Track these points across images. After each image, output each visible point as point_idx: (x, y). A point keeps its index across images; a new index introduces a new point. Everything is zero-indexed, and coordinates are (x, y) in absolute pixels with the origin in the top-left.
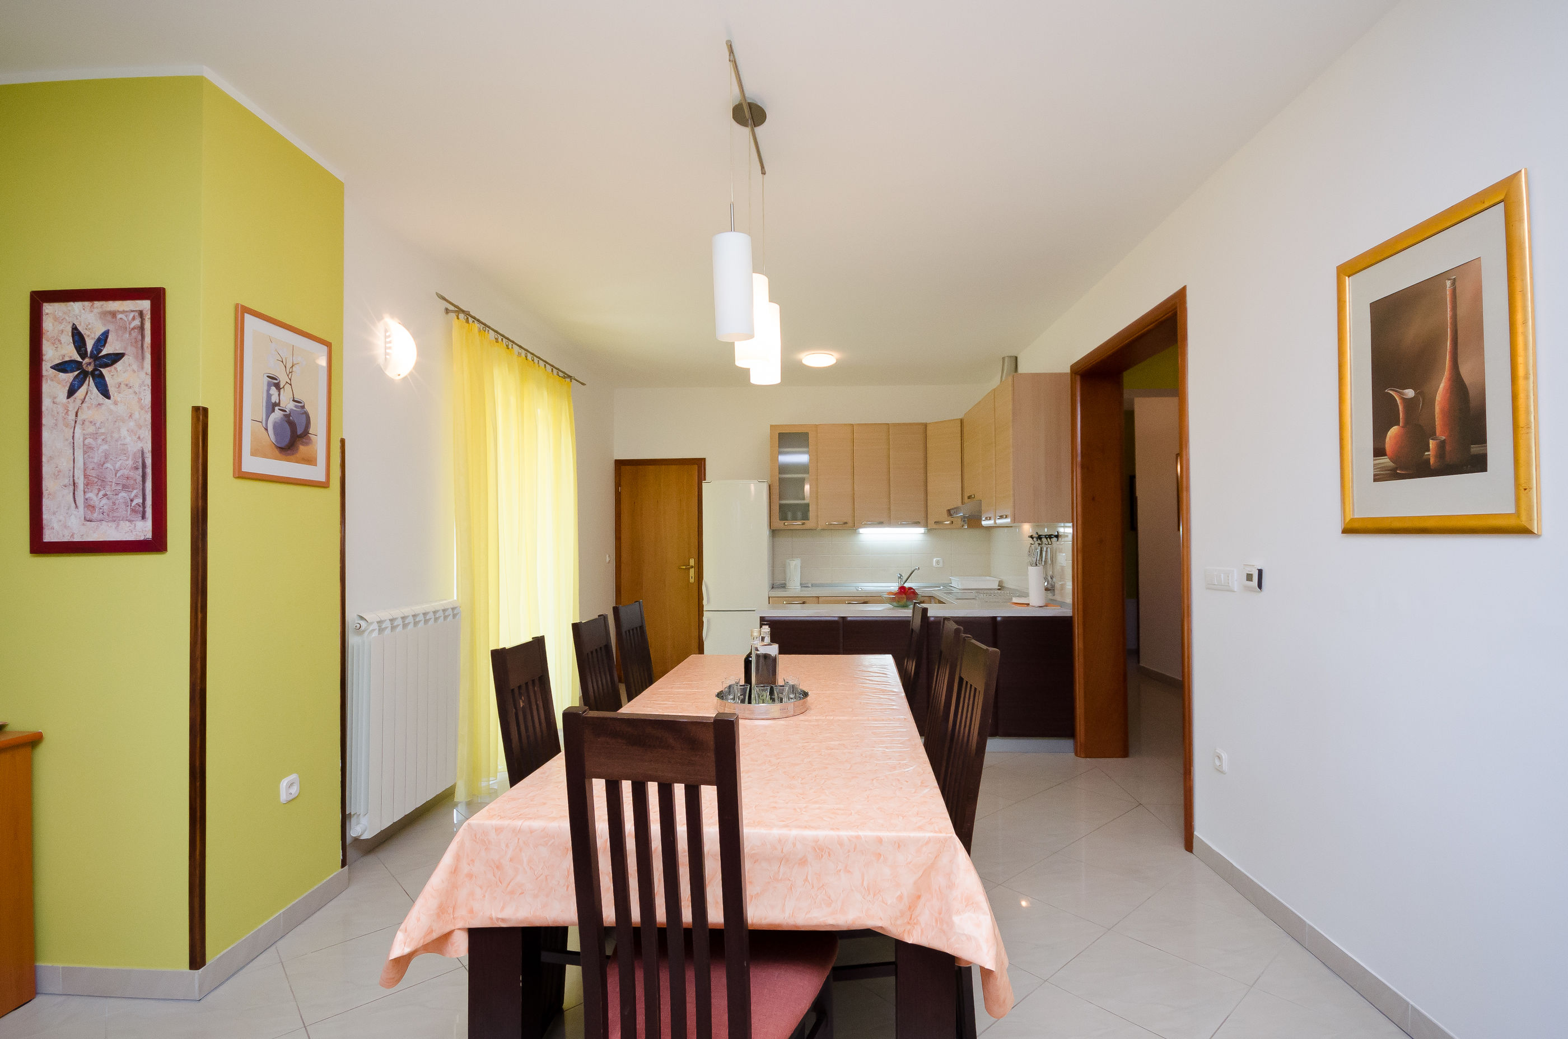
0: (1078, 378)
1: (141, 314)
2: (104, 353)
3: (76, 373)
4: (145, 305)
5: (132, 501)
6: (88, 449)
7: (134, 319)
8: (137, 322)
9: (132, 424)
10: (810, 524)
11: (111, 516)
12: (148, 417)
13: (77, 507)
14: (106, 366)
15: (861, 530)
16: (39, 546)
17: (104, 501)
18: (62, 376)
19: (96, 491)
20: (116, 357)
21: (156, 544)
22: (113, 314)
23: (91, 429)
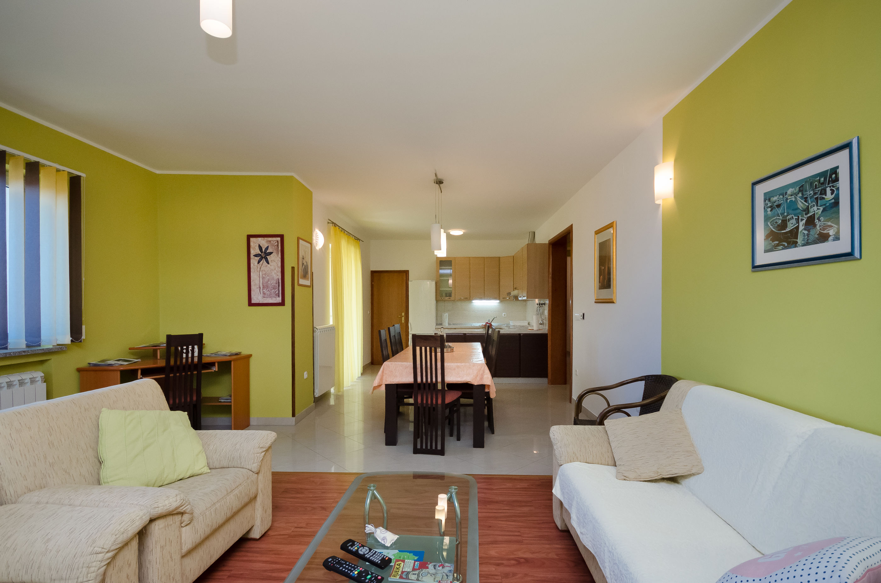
1: (278, 241)
2: (267, 252)
3: (260, 257)
4: (279, 239)
5: (276, 292)
6: (263, 278)
7: (276, 243)
8: (276, 244)
9: (275, 271)
10: (452, 298)
11: (270, 296)
12: (280, 270)
13: (261, 294)
14: (268, 255)
15: (474, 301)
16: (251, 304)
17: (268, 292)
18: (256, 258)
19: (266, 289)
20: (271, 253)
21: (282, 304)
22: (270, 241)
23: (264, 273)
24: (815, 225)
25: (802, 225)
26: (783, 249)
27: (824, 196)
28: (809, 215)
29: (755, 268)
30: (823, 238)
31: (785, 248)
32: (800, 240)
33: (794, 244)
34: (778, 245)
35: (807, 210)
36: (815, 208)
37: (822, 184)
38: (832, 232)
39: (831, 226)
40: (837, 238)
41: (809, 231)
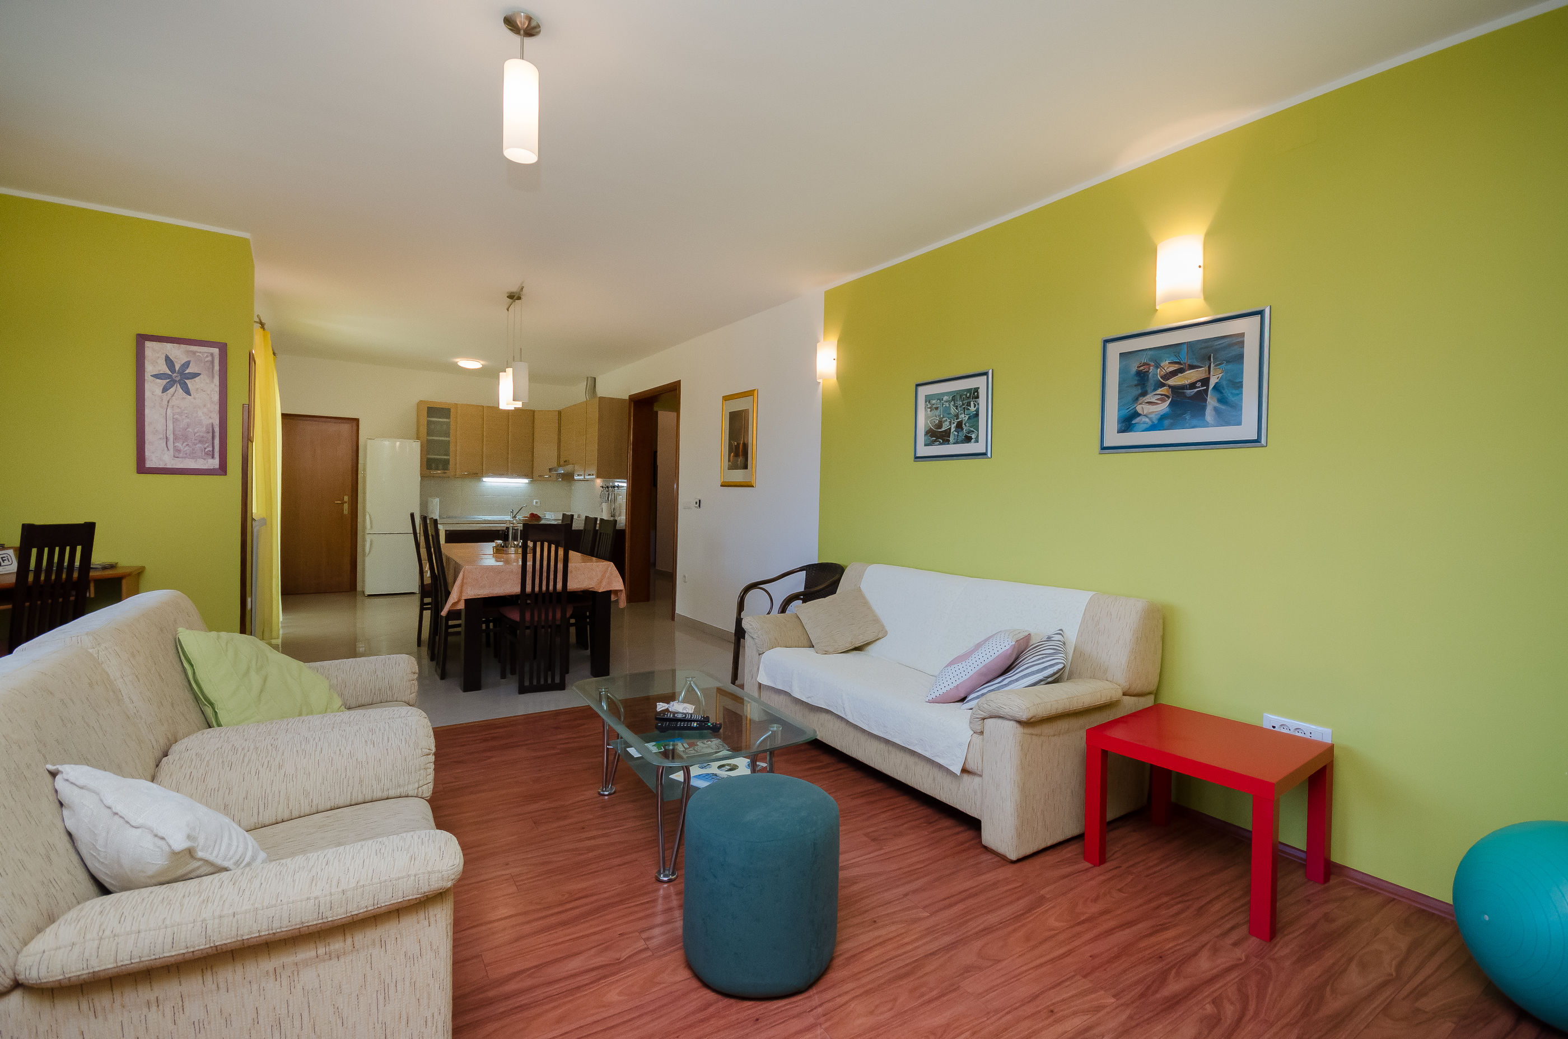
0: (632, 403)
1: (212, 355)
2: (186, 372)
3: (168, 380)
4: (216, 351)
5: (205, 449)
6: (175, 421)
7: (207, 356)
8: (209, 358)
9: (205, 410)
10: (449, 473)
11: (192, 456)
12: (217, 407)
13: (168, 450)
14: (188, 379)
15: (485, 479)
16: (142, 468)
17: (187, 448)
18: (158, 381)
19: (182, 443)
20: (195, 375)
21: (223, 469)
22: (194, 353)
23: (178, 410)
24: (962, 429)
25: (953, 426)
26: (939, 445)
27: (969, 407)
28: (958, 420)
29: (917, 458)
30: (968, 439)
31: (941, 444)
32: (951, 439)
33: (946, 441)
34: (935, 441)
35: (957, 416)
36: (963, 415)
37: (968, 398)
38: (973, 436)
39: (973, 432)
40: (977, 441)
41: (958, 432)
